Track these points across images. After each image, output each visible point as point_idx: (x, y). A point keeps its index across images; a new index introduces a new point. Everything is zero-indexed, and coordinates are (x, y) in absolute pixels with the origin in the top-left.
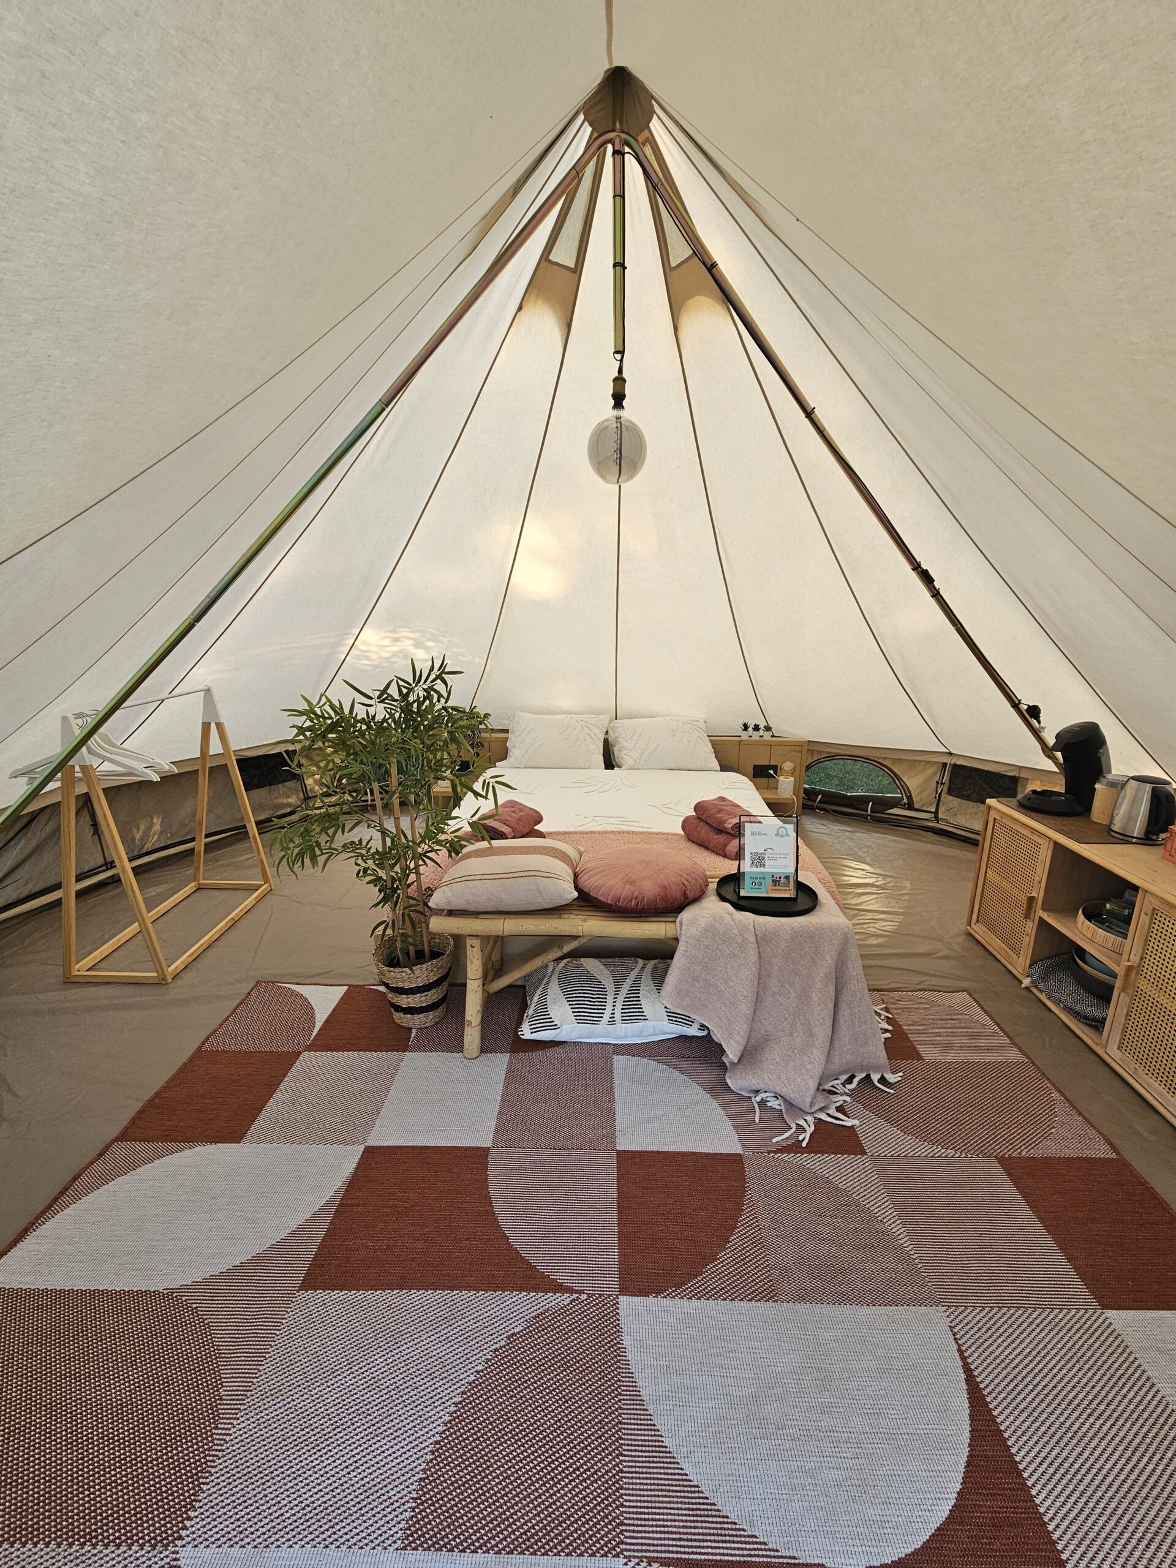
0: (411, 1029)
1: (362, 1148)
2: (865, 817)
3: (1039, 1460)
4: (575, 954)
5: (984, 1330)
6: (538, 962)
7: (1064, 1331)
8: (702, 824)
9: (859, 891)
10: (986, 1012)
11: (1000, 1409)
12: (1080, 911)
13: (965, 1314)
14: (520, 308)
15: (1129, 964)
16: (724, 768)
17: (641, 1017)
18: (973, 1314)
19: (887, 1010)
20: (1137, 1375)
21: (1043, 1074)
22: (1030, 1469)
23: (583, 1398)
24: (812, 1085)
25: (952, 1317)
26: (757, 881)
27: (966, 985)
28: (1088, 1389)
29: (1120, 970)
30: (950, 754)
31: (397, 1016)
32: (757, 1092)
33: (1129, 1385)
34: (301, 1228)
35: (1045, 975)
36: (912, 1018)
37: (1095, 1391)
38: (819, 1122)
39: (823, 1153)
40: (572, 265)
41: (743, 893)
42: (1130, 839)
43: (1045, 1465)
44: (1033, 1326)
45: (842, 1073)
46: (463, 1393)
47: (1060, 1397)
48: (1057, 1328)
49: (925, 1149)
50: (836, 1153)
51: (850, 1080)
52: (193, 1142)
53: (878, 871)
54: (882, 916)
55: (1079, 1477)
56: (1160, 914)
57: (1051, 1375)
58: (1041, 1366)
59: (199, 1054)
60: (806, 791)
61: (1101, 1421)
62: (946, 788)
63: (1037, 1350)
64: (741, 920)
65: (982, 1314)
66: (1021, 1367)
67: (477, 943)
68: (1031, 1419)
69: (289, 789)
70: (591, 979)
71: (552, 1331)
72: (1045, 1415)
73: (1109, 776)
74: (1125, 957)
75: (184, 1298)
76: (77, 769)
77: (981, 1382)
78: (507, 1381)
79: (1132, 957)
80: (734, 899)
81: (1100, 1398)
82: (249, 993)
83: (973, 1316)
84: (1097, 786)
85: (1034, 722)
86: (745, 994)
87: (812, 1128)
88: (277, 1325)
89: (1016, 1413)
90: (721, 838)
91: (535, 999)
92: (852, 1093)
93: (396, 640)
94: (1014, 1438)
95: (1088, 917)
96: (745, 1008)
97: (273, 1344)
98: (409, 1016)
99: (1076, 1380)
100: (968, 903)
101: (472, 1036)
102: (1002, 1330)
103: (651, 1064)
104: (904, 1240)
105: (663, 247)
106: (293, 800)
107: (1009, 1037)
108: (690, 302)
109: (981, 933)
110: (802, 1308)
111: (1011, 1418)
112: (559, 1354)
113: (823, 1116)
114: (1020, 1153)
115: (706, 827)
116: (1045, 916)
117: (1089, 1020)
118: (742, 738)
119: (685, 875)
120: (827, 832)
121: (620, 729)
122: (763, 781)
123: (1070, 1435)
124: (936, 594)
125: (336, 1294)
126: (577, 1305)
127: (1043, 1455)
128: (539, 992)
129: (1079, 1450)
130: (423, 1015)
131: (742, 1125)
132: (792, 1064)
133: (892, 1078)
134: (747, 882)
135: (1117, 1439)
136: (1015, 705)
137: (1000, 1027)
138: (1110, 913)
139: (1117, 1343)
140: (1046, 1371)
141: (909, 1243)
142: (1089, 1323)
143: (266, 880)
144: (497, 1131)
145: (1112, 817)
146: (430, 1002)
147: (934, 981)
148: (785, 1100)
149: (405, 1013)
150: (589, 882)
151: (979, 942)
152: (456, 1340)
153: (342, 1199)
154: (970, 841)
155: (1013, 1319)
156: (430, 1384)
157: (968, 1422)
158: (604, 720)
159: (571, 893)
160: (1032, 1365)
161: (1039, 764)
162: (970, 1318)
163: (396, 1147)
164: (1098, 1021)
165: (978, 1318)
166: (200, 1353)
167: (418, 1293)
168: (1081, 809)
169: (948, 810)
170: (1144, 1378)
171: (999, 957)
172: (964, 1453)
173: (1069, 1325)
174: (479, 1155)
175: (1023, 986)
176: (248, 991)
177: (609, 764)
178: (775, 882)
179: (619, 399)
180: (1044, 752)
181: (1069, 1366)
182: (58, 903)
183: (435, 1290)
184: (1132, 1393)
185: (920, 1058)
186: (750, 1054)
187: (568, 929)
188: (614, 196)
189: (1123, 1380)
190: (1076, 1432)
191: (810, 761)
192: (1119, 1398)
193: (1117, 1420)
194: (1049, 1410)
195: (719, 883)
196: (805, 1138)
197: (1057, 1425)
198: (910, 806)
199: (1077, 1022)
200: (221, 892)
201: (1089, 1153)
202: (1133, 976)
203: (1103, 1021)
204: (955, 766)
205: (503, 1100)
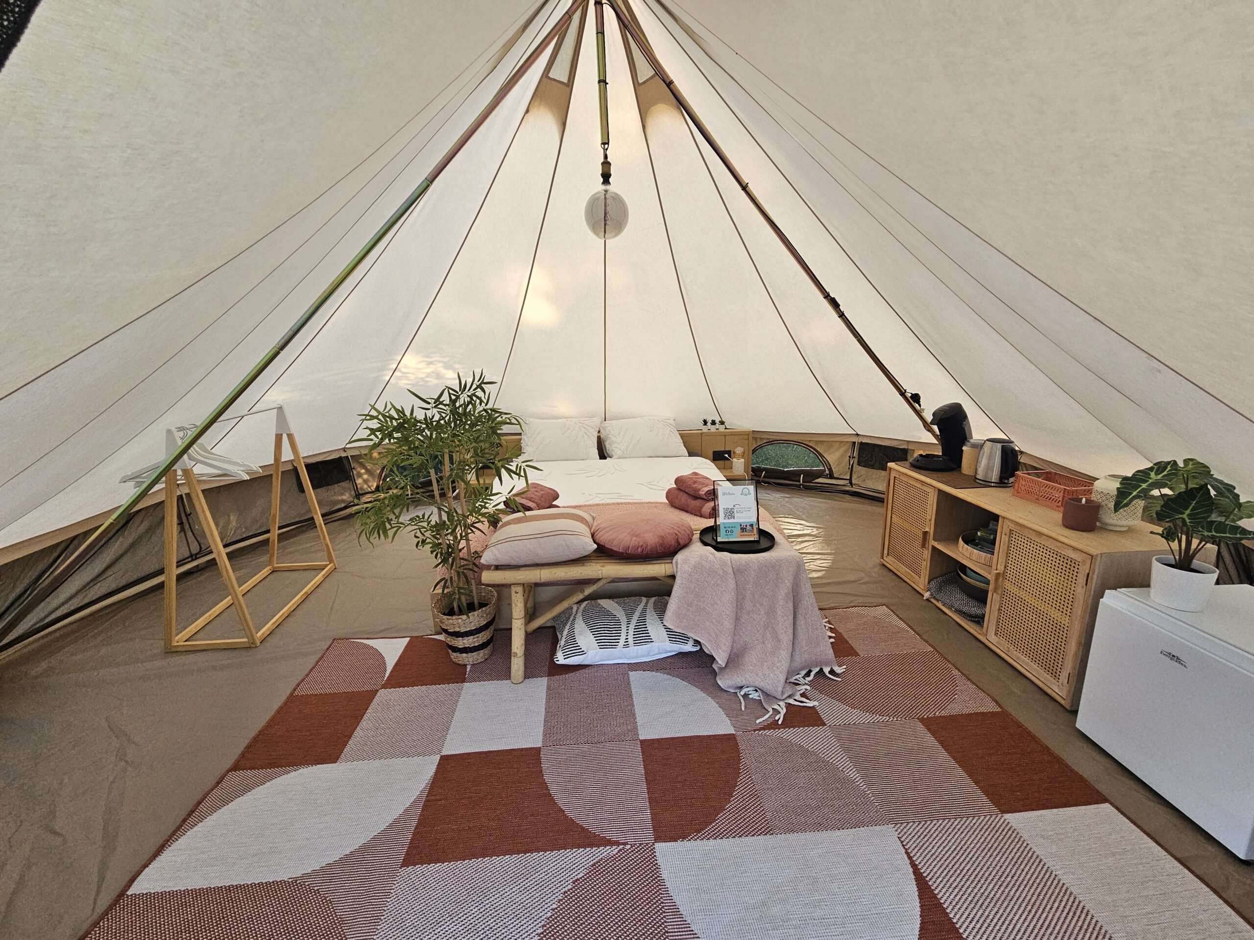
0: (466, 665)
1: (438, 757)
2: (799, 486)
3: (969, 919)
4: (593, 597)
5: (922, 837)
6: (565, 605)
7: (977, 831)
8: (681, 493)
9: (800, 540)
10: (900, 618)
11: (939, 889)
12: (960, 539)
13: (908, 828)
14: (527, 111)
15: (998, 571)
16: (691, 454)
17: (649, 640)
18: (913, 827)
19: (829, 622)
20: (1030, 855)
21: (945, 658)
22: (964, 926)
23: (637, 918)
24: (782, 678)
25: (899, 830)
26: (729, 530)
27: (884, 601)
28: (998, 868)
29: (991, 577)
30: (857, 435)
31: (454, 656)
32: (741, 688)
33: (1025, 862)
34: (397, 821)
35: (940, 589)
36: (848, 627)
37: (1003, 869)
38: (788, 706)
39: (794, 727)
40: (565, 80)
41: (719, 540)
42: (990, 484)
43: (974, 923)
44: (956, 830)
45: (802, 669)
46: (544, 926)
47: (979, 876)
48: (972, 830)
49: (867, 718)
50: (804, 727)
51: (808, 674)
52: (297, 766)
53: (812, 525)
54: (819, 557)
55: (998, 927)
56: (1015, 533)
57: (971, 862)
58: (964, 856)
59: (292, 699)
60: (753, 470)
61: (1009, 888)
62: (856, 460)
63: (960, 846)
64: (721, 558)
65: (920, 827)
66: (951, 858)
67: (520, 589)
68: (961, 893)
69: (344, 488)
70: (608, 614)
71: (607, 873)
72: (970, 889)
73: (972, 441)
74: (994, 567)
75: (307, 884)
76: (179, 472)
77: (924, 872)
78: (576, 913)
79: (999, 567)
80: (714, 543)
81: (1006, 873)
82: (328, 649)
83: (913, 828)
84: (964, 448)
85: (917, 405)
86: (728, 613)
87: (785, 710)
88: (387, 895)
89: (951, 890)
90: (698, 503)
91: (565, 632)
92: (811, 684)
93: (430, 363)
94: (951, 907)
95: (966, 542)
96: (728, 625)
97: (386, 908)
98: (464, 655)
99: (989, 863)
100: (880, 541)
101: (517, 665)
102: (935, 835)
103: (659, 676)
104: (860, 782)
105: (632, 68)
106: (346, 497)
107: (918, 634)
108: (653, 108)
109: (891, 563)
110: (791, 837)
111: (948, 894)
112: (614, 890)
113: (791, 701)
114: (935, 714)
115: (685, 495)
116: (936, 544)
117: (973, 617)
118: (704, 431)
119: (676, 528)
120: (772, 498)
121: (609, 428)
122: (721, 462)
123: (988, 900)
124: (842, 315)
125: (432, 867)
126: (623, 853)
127: (971, 916)
128: (567, 627)
129: (996, 909)
130: (475, 653)
131: (732, 713)
132: (766, 664)
133: (838, 670)
134: (722, 531)
135: (1020, 900)
136: (903, 394)
137: (912, 628)
138: (981, 538)
139: (1014, 835)
140: (968, 859)
141: (863, 783)
142: (994, 824)
143: (331, 561)
144: (545, 735)
145: (976, 470)
146: (481, 642)
147: (861, 600)
148: (762, 691)
149: (461, 653)
150: (604, 538)
151: (890, 570)
152: (533, 889)
153: (427, 796)
154: (877, 499)
155: (942, 827)
156: (517, 922)
157: (918, 901)
158: (597, 421)
159: (592, 545)
160: (958, 857)
161: (921, 438)
162: (911, 830)
163: (466, 754)
164: (980, 617)
165: (917, 829)
166: (326, 922)
167: (498, 859)
168: (953, 466)
169: (859, 477)
170: (1034, 857)
171: (906, 579)
172: (918, 921)
173: (980, 827)
174: (534, 753)
175: (925, 598)
176: (327, 647)
177: (603, 455)
178: (743, 529)
179: (606, 177)
180: (925, 427)
181: (983, 854)
182: (161, 586)
183: (512, 855)
184: (1028, 867)
185: (857, 654)
186: (734, 660)
187: (591, 573)
188: (597, 33)
189: (1021, 859)
190: (992, 899)
191: (755, 446)
192: (1019, 872)
193: (1019, 886)
194: (973, 886)
195: (700, 534)
196: (780, 717)
197: (979, 895)
198: (831, 476)
199: (966, 621)
200: (293, 573)
201: (982, 710)
202: (1001, 579)
203: (983, 617)
204: (862, 443)
205: (547, 712)
